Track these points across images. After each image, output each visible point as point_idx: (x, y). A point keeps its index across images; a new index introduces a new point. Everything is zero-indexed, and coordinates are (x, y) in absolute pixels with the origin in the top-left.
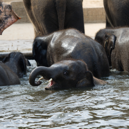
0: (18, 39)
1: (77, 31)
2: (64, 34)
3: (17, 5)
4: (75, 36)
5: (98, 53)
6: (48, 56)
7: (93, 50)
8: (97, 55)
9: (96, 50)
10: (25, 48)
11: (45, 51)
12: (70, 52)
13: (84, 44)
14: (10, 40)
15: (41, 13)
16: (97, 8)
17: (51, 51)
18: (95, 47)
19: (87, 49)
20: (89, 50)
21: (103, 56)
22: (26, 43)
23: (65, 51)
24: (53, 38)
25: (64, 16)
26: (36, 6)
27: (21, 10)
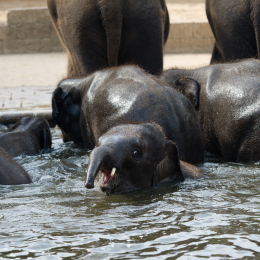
0: (23, 86)
1: (139, 69)
2: (113, 76)
3: (20, 17)
4: (136, 80)
6: (81, 119)
7: (170, 109)
9: (176, 108)
10: (36, 103)
11: (76, 107)
12: (123, 111)
13: (151, 96)
14: (6, 88)
15: (73, 32)
16: (183, 24)
17: (87, 109)
18: (174, 101)
19: (159, 106)
20: (161, 109)
21: (190, 121)
22: (38, 93)
23: (113, 109)
24: (92, 84)
25: (119, 38)
26: (65, 19)
27: (28, 26)
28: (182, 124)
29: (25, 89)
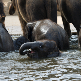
5: (62, 35)
7: (59, 33)
8: (61, 36)
13: (53, 29)
14: (7, 26)
19: (55, 32)
20: (56, 33)
21: (65, 38)
22: (17, 28)
28: (63, 38)
29: (13, 27)
